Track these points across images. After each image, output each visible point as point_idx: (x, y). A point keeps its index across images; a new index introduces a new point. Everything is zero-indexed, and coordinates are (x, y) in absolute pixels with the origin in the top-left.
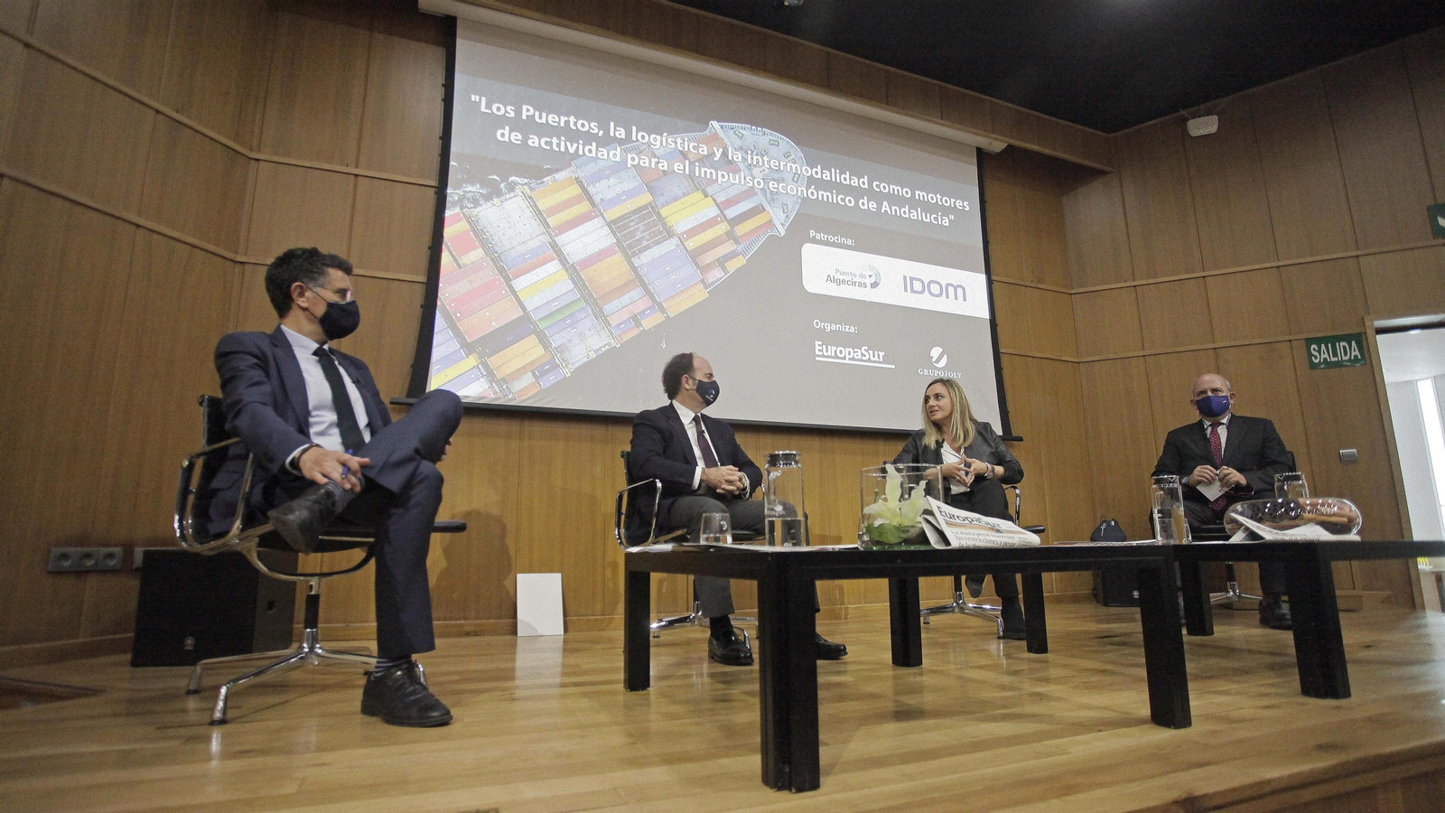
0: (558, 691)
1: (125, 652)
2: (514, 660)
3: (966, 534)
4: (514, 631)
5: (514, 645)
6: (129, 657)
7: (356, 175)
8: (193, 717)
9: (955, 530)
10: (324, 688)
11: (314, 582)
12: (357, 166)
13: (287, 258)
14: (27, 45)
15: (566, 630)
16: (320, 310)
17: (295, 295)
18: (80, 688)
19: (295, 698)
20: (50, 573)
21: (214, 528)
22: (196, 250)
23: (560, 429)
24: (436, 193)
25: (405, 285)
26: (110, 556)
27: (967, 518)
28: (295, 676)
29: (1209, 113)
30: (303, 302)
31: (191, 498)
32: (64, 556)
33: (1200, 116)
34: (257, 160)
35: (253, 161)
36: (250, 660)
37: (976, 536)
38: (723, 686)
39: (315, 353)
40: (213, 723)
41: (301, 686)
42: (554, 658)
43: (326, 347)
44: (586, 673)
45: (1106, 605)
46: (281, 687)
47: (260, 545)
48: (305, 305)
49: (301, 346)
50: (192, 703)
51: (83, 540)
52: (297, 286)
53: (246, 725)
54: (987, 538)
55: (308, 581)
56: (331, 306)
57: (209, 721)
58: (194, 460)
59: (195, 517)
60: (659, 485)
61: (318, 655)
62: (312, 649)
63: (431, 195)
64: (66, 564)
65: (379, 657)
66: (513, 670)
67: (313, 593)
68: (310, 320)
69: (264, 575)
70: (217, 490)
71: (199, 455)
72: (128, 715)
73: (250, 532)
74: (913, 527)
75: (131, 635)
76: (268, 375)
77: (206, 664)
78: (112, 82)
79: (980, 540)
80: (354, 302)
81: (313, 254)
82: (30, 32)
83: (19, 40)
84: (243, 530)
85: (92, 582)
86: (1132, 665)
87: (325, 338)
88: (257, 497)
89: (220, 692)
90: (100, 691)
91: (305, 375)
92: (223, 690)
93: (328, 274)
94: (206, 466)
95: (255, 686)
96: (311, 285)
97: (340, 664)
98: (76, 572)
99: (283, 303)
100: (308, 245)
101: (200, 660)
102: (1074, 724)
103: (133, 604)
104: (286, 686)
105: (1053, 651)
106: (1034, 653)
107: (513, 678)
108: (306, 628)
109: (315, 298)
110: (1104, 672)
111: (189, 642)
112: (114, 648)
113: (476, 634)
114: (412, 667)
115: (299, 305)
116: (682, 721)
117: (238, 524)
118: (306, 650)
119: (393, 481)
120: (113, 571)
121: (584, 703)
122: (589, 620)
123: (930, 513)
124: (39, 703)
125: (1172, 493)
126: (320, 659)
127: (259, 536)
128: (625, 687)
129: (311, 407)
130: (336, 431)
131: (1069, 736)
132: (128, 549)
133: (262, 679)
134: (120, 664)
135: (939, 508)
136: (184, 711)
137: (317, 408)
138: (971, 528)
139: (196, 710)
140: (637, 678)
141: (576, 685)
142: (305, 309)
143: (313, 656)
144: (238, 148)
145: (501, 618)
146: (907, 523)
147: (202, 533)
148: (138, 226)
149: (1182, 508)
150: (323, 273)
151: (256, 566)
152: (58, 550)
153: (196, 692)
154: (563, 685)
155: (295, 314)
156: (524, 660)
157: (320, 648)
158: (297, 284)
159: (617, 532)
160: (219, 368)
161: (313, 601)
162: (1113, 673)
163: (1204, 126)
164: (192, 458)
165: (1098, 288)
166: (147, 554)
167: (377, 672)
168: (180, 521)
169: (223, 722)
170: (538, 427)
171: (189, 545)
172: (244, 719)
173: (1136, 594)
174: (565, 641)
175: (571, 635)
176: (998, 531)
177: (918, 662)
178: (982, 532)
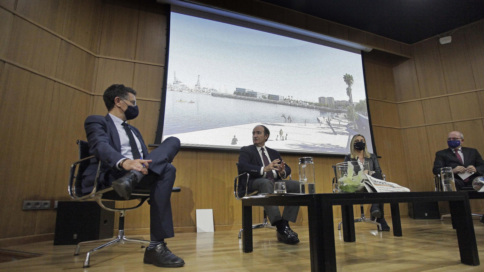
0: (212, 254)
1: (51, 240)
2: (196, 241)
3: (382, 188)
4: (195, 230)
5: (196, 236)
6: (53, 242)
7: (135, 63)
8: (76, 265)
9: (378, 186)
10: (126, 253)
11: (122, 212)
12: (135, 59)
13: (113, 87)
14: (14, 14)
15: (215, 230)
16: (125, 108)
17: (116, 102)
18: (35, 254)
19: (116, 257)
20: (24, 210)
21: (84, 190)
22: (76, 90)
23: (212, 155)
24: (164, 68)
25: (153, 102)
26: (46, 204)
27: (381, 182)
28: (115, 248)
29: (448, 35)
30: (119, 104)
31: (75, 180)
32: (29, 204)
33: (444, 37)
34: (98, 57)
35: (97, 58)
36: (99, 242)
37: (386, 189)
38: (281, 251)
39: (122, 125)
40: (84, 267)
41: (117, 252)
42: (211, 241)
43: (126, 122)
44: (226, 246)
45: (415, 219)
46: (109, 253)
47: (103, 198)
48: (119, 106)
49: (117, 122)
50: (76, 259)
51: (35, 198)
52: (117, 98)
53: (98, 268)
54: (391, 190)
55: (120, 212)
56: (129, 107)
57: (82, 266)
58: (76, 164)
59: (76, 187)
60: (248, 175)
61: (124, 240)
62: (122, 238)
63: (162, 69)
64: (30, 207)
65: (152, 240)
66: (195, 245)
67: (122, 216)
68: (121, 112)
69: (103, 209)
70: (85, 176)
71: (77, 163)
72: (52, 264)
73: (99, 192)
74: (359, 186)
75: (54, 233)
76: (106, 132)
77: (81, 244)
78: (45, 28)
79: (388, 190)
80: (137, 106)
81: (122, 87)
82: (15, 9)
83: (11, 12)
84: (97, 191)
85: (39, 213)
86: (439, 241)
87: (126, 119)
88: (102, 179)
89: (87, 255)
90: (41, 255)
91: (119, 132)
92: (88, 254)
93: (129, 95)
94: (80, 167)
95: (99, 252)
96: (122, 98)
97: (133, 243)
98: (33, 210)
99: (110, 105)
100: (120, 83)
101: (79, 243)
102: (429, 264)
103: (54, 222)
104: (112, 252)
105: (404, 236)
106: (397, 236)
107: (195, 248)
108: (119, 230)
109: (123, 103)
110: (428, 243)
111: (75, 236)
112: (47, 238)
113: (181, 232)
114: (164, 245)
115: (117, 106)
116: (270, 265)
117: (95, 189)
118: (120, 238)
119: (158, 170)
120: (47, 210)
121: (228, 258)
122: (223, 227)
123: (368, 180)
124: (19, 259)
125: (450, 175)
126: (125, 242)
127: (102, 194)
128: (243, 251)
129: (121, 144)
130: (131, 153)
131: (431, 269)
132: (53, 201)
133: (102, 249)
134: (50, 244)
135: (370, 178)
136: (73, 262)
137: (124, 145)
138: (383, 186)
139: (78, 262)
140: (248, 248)
141: (223, 251)
142: (120, 108)
143: (122, 240)
144: (91, 53)
145: (190, 226)
146: (356, 185)
147: (79, 193)
148: (55, 81)
149: (454, 180)
150: (127, 94)
151: (101, 206)
152: (26, 202)
153: (78, 255)
154: (215, 251)
155: (115, 110)
156: (200, 241)
157: (125, 237)
158: (116, 97)
159: (235, 193)
160: (86, 129)
161: (122, 219)
162: (433, 244)
163: (446, 40)
164: (75, 163)
165: (407, 101)
166: (59, 202)
167: (151, 247)
168: (71, 188)
169: (88, 266)
170: (203, 155)
171: (74, 198)
172: (96, 266)
173: (426, 214)
174: (215, 234)
175: (216, 232)
176: (393, 187)
177: (354, 240)
178: (388, 187)
